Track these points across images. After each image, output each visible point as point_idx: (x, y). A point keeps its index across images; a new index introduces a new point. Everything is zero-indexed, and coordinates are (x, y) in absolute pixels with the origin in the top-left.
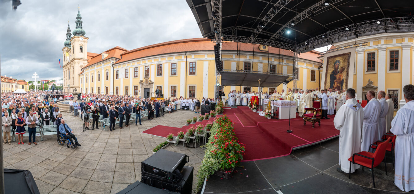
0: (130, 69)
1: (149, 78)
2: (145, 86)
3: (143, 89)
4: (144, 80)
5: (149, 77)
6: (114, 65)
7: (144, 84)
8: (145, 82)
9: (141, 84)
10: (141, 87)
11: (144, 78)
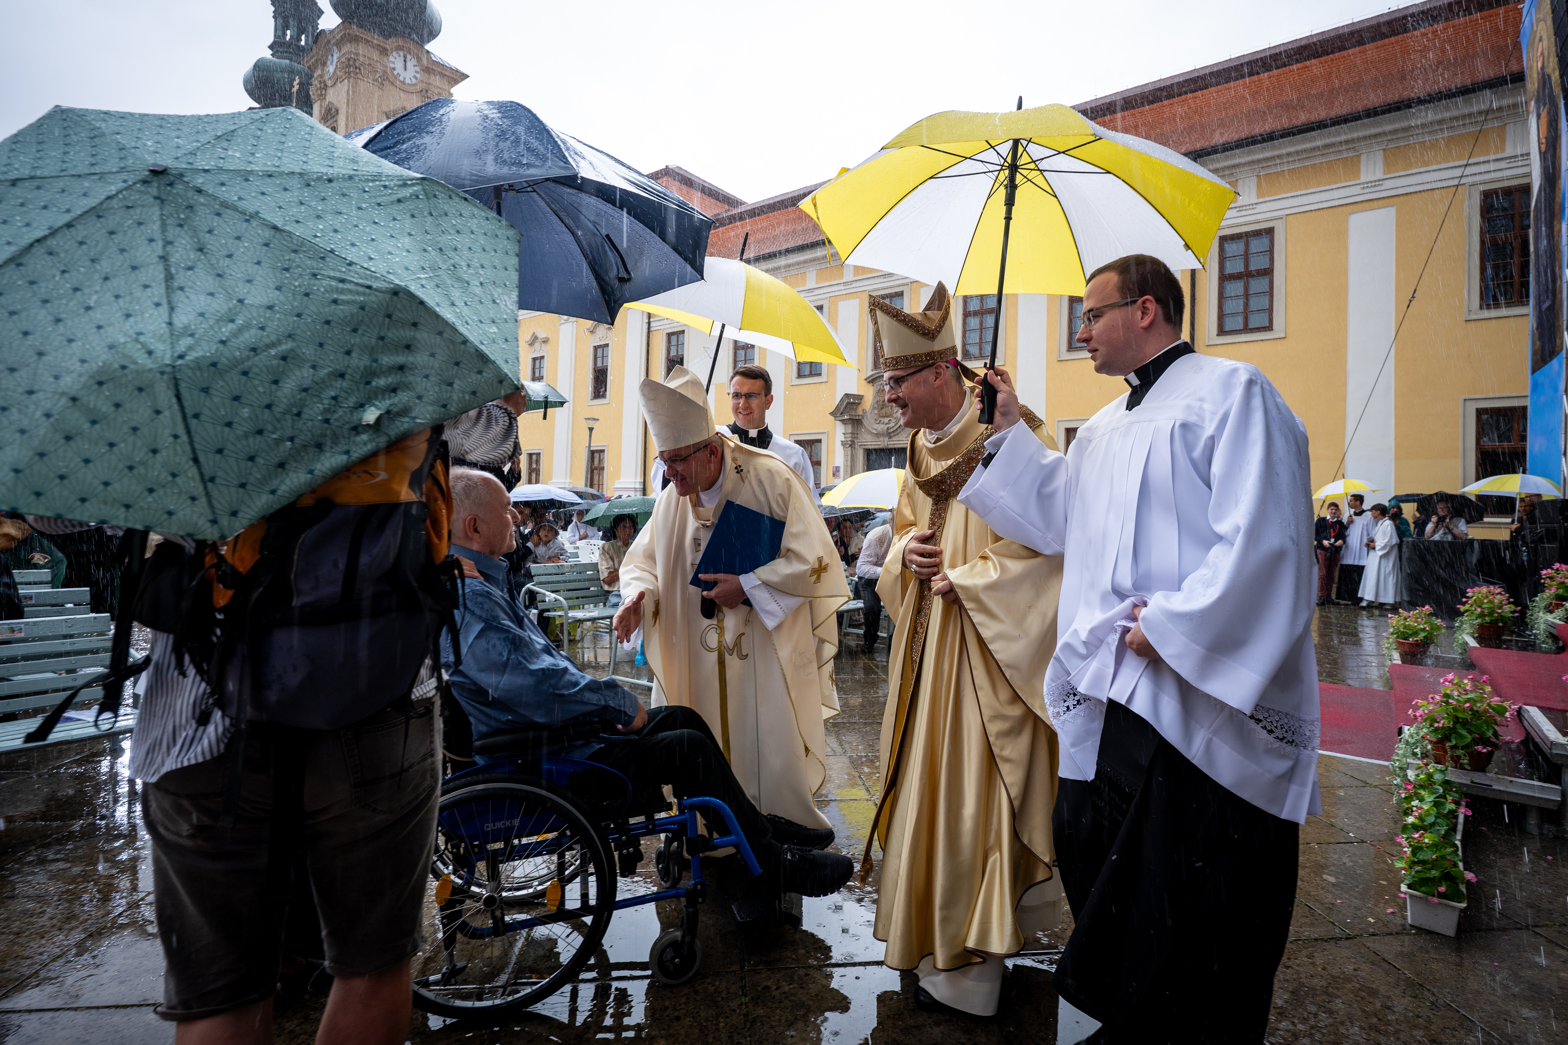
2: (878, 435)
3: (860, 457)
4: (869, 396)
7: (869, 421)
8: (874, 408)
9: (843, 422)
10: (843, 444)
11: (872, 380)
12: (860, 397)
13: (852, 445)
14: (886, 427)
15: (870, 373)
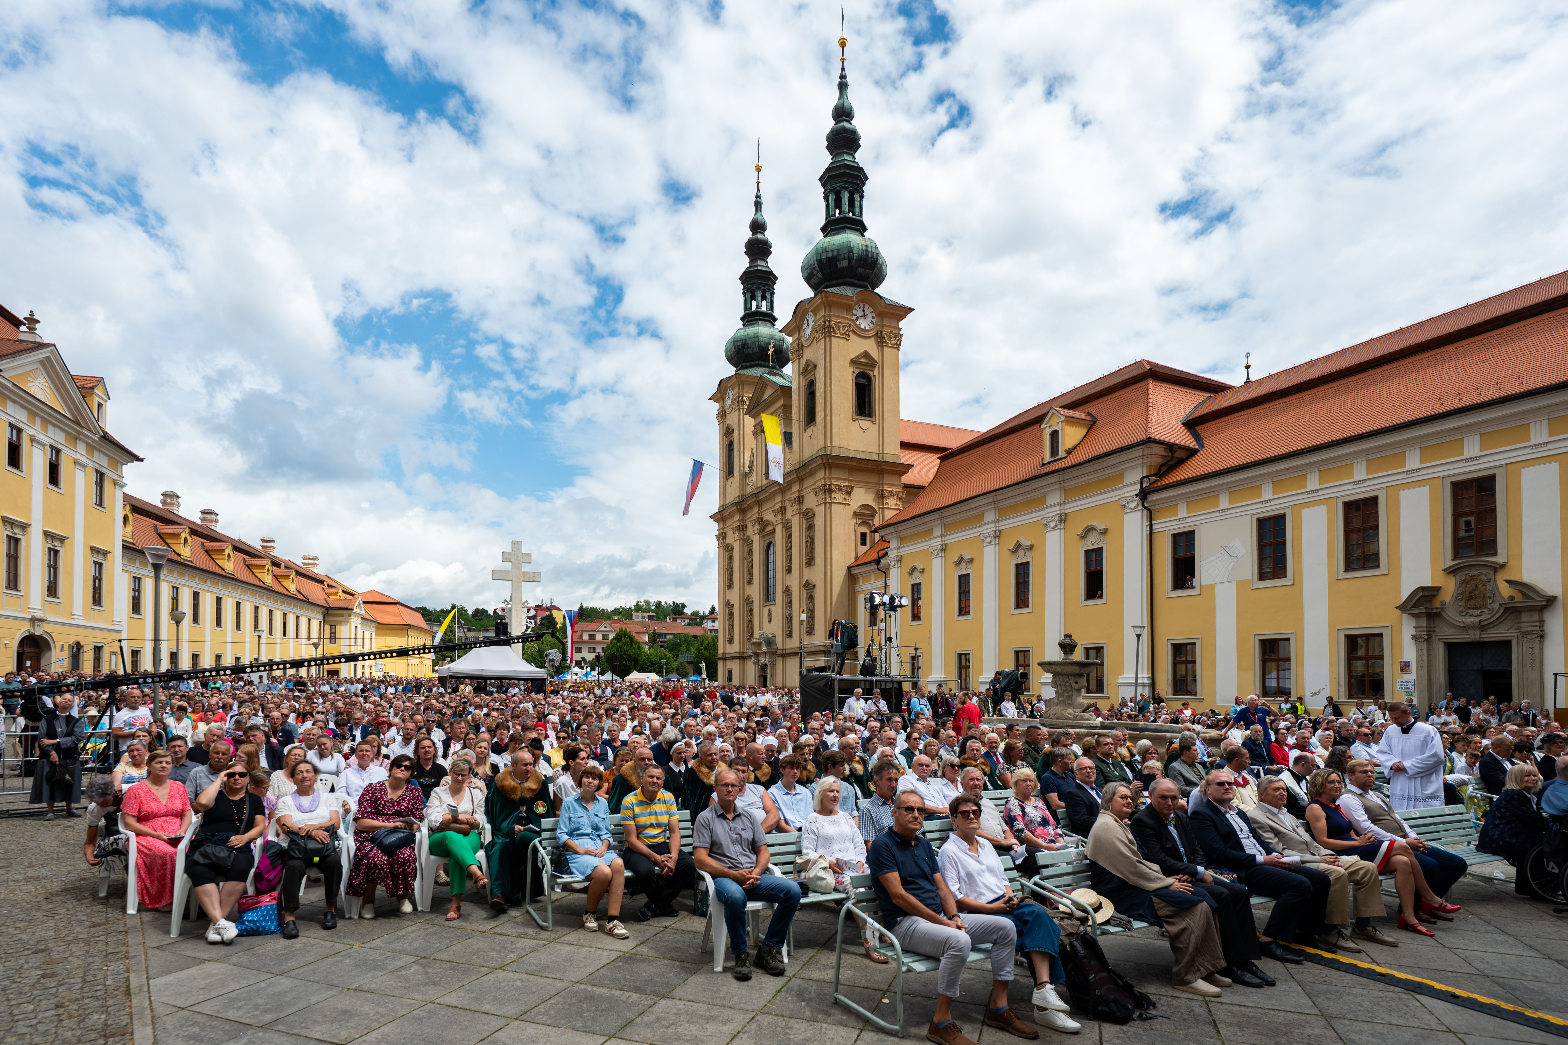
0: (1306, 513)
1: (1498, 568)
2: (1465, 628)
3: (1440, 651)
4: (1449, 587)
5: (1500, 559)
6: (1153, 497)
7: (1452, 614)
8: (1457, 599)
9: (1414, 616)
10: (1415, 638)
11: (1451, 571)
12: (1437, 589)
13: (1429, 639)
14: (1477, 620)
15: (1449, 563)
